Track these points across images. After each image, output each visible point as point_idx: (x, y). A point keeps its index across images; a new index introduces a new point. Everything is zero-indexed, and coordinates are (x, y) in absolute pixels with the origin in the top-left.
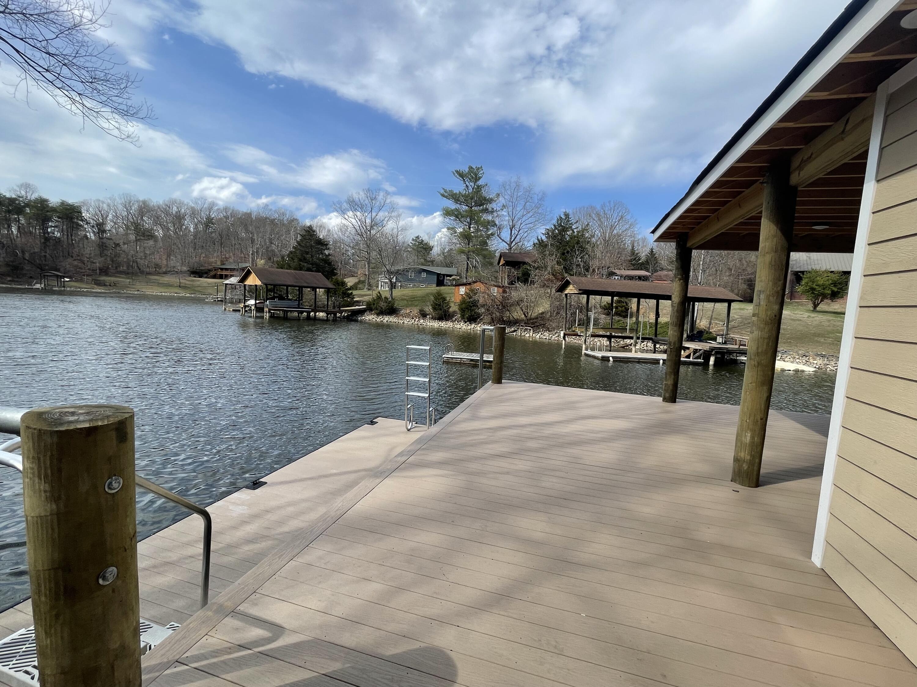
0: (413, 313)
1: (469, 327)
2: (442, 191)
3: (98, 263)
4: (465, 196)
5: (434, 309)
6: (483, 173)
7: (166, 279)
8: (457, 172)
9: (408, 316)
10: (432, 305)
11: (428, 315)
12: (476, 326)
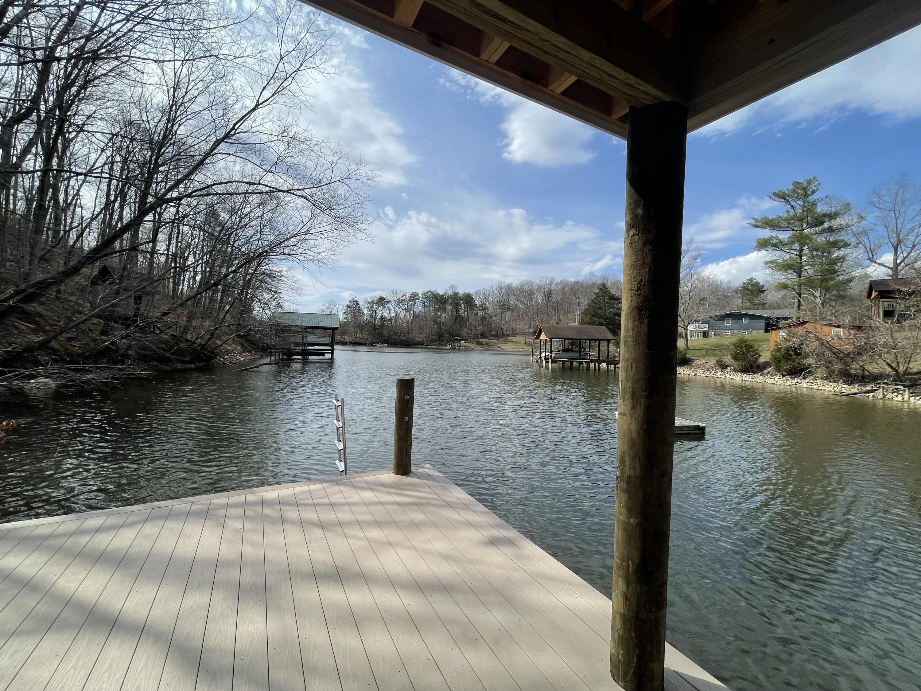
0: (709, 363)
1: (789, 383)
2: (753, 222)
3: (480, 328)
4: (787, 220)
5: (735, 358)
6: (820, 184)
7: (517, 339)
8: (775, 194)
9: (702, 367)
10: (731, 355)
11: (728, 366)
12: (800, 381)
